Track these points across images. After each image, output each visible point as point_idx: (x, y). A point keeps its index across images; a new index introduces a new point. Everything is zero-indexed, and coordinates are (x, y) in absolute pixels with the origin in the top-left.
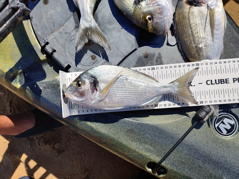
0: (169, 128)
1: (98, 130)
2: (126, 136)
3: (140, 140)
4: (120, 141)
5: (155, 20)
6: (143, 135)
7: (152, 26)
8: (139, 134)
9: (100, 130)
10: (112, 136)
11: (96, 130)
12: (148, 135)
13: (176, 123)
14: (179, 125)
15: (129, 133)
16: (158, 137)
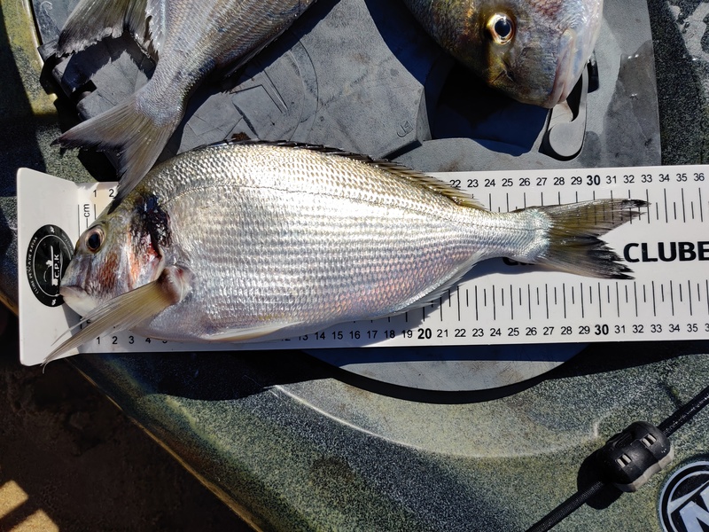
0: (486, 480)
1: (204, 437)
2: (310, 483)
3: (361, 508)
4: (282, 496)
5: (524, 39)
6: (378, 490)
7: (506, 61)
8: (365, 482)
9: (212, 437)
10: (256, 471)
11: (198, 432)
12: (396, 495)
13: (516, 467)
14: (526, 477)
15: (324, 472)
16: (437, 510)
